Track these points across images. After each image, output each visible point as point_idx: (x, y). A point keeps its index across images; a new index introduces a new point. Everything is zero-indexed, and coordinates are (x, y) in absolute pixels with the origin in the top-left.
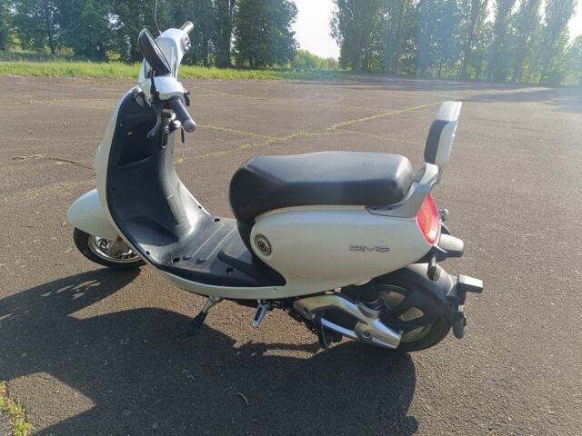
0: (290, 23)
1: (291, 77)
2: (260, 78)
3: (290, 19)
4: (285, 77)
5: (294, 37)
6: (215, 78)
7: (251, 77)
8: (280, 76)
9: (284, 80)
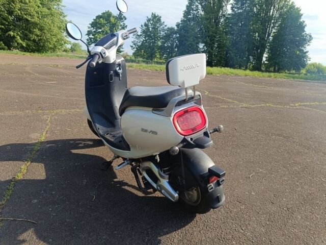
0: (306, 46)
1: (297, 78)
2: (275, 77)
3: (306, 43)
4: (293, 78)
5: (307, 54)
6: (246, 76)
7: (270, 76)
8: (290, 77)
9: (292, 79)
